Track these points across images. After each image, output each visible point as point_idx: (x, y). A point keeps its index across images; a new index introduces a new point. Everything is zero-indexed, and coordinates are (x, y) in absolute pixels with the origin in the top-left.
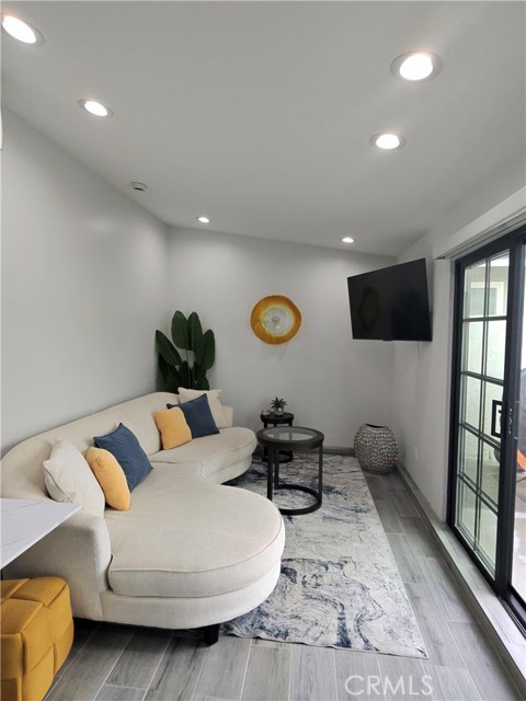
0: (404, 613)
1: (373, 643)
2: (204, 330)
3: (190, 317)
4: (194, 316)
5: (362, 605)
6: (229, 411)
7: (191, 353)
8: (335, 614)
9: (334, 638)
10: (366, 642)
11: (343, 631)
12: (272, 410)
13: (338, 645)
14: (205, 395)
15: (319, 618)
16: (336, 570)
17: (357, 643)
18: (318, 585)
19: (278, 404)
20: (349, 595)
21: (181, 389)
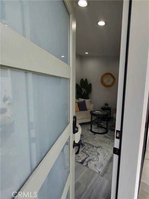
0: (104, 163)
1: (89, 166)
2: (89, 83)
3: (85, 80)
4: (86, 80)
5: (94, 157)
6: (92, 105)
7: (85, 90)
8: (85, 157)
9: (80, 161)
10: (87, 164)
11: (84, 161)
12: (105, 106)
13: (80, 162)
14: (85, 100)
15: (81, 156)
16: (95, 148)
17: (85, 164)
18: (87, 150)
19: (106, 104)
20: (93, 154)
21: (80, 99)
